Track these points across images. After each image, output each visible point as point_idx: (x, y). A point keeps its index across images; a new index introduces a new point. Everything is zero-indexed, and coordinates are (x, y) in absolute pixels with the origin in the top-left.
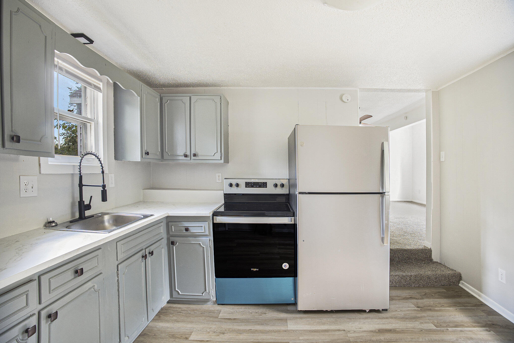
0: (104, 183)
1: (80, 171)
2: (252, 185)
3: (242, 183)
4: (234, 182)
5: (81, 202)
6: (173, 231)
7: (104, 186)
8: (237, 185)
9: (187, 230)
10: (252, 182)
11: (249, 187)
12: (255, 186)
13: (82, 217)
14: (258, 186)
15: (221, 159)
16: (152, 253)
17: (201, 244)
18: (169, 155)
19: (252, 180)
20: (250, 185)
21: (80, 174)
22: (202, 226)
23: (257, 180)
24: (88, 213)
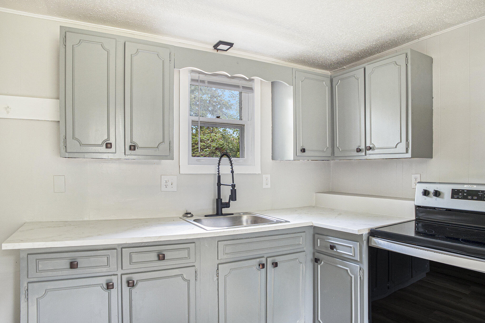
0: (233, 182)
1: (219, 171)
2: (465, 194)
3: (446, 190)
4: (431, 188)
5: (219, 199)
6: (319, 245)
7: (233, 186)
8: (437, 194)
9: (332, 247)
10: (464, 190)
11: (458, 198)
12: (469, 197)
13: (219, 213)
14: (475, 198)
15: (407, 152)
16: (275, 265)
17: (349, 271)
18: (341, 150)
19: (465, 186)
20: (460, 194)
21: (219, 174)
22: (351, 247)
23: (475, 186)
24: (225, 211)
